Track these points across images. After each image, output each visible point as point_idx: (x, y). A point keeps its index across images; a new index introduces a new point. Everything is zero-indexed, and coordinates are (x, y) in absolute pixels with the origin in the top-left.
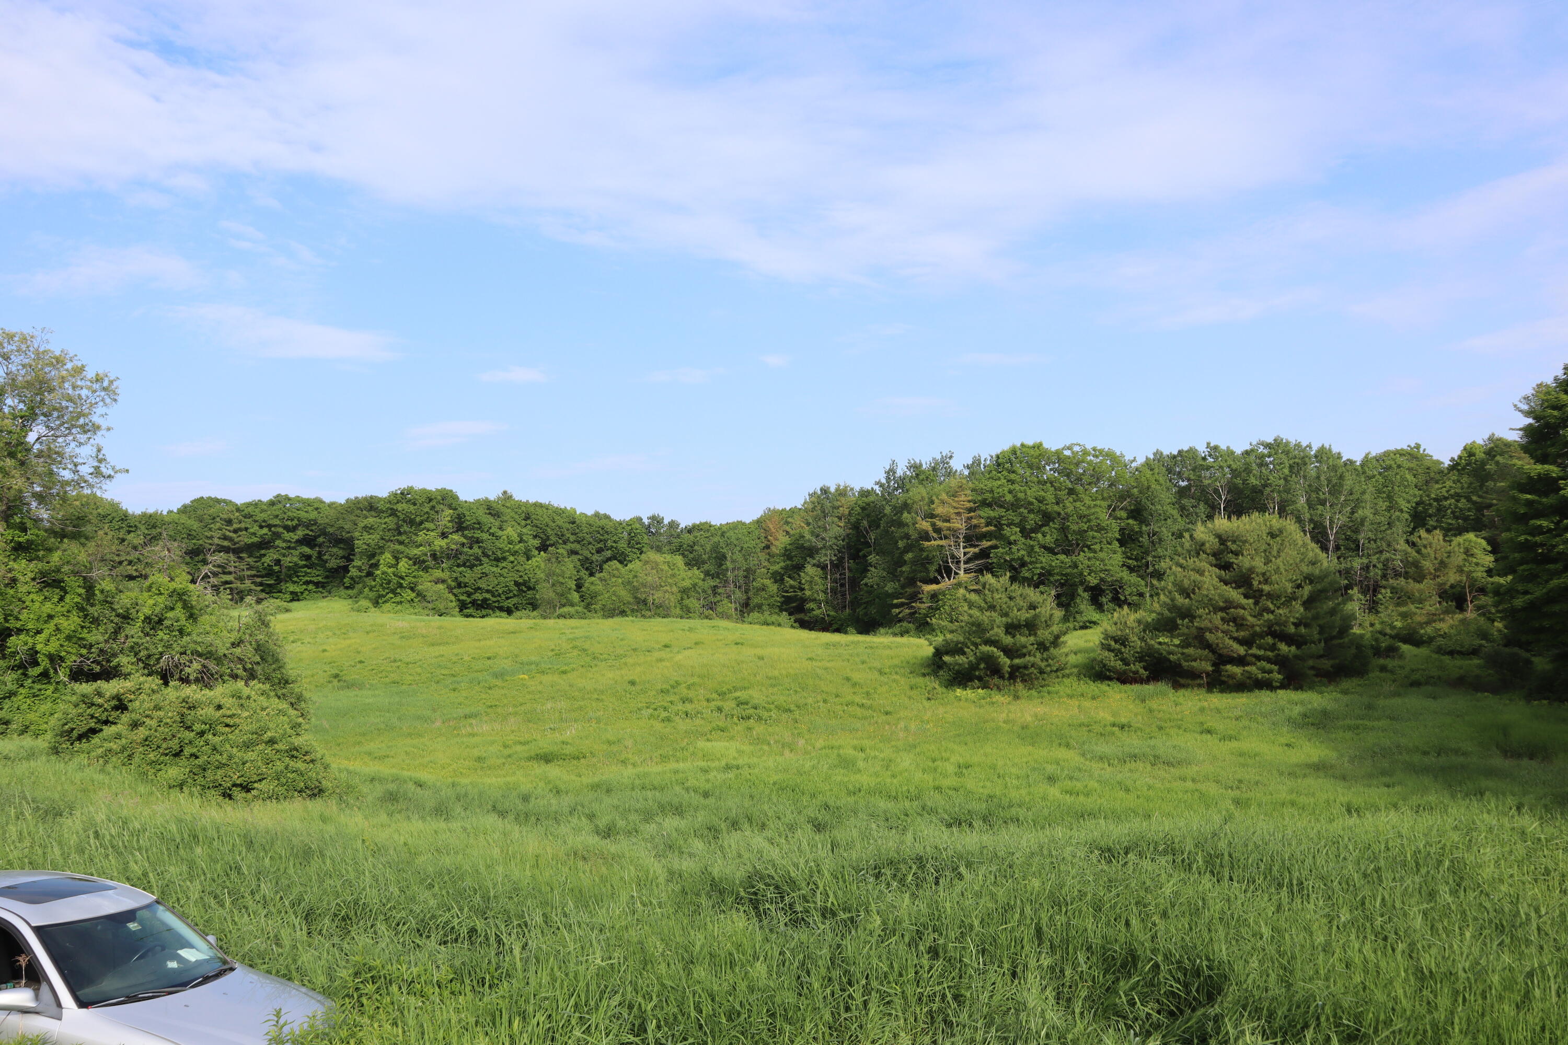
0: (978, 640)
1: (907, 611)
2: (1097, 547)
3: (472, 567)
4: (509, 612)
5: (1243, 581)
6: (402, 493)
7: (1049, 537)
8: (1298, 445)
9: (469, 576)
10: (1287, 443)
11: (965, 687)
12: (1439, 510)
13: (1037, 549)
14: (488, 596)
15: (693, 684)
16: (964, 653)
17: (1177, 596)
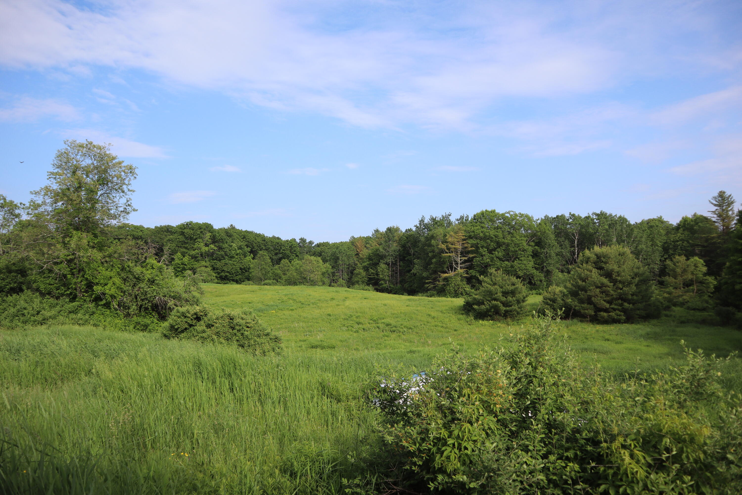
0: (489, 299)
1: (432, 286)
2: (523, 258)
3: (220, 260)
4: (237, 282)
5: (609, 275)
6: (187, 224)
7: (499, 253)
8: (611, 215)
9: (219, 264)
10: (606, 214)
11: (483, 320)
12: (674, 246)
13: (495, 259)
14: (227, 274)
15: (359, 316)
16: (484, 304)
17: (579, 281)
